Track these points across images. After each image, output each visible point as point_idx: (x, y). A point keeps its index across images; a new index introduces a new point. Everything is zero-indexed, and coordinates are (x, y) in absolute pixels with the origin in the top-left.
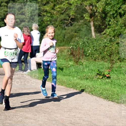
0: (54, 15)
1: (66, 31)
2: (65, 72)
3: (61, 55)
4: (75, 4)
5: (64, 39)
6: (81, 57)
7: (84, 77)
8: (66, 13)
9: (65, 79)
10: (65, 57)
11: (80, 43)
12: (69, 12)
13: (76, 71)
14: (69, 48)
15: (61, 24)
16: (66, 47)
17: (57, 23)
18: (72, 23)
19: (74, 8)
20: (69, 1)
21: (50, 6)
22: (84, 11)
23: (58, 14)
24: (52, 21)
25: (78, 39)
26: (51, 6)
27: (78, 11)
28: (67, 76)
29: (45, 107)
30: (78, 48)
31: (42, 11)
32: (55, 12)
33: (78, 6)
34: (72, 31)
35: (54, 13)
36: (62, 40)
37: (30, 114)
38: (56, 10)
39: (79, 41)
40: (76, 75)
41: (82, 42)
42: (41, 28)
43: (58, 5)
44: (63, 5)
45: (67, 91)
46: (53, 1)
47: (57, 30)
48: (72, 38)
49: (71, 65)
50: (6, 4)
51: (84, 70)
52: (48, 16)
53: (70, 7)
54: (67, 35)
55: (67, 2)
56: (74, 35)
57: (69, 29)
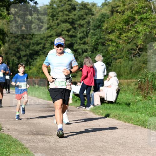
0: (120, 45)
1: (134, 62)
2: (132, 108)
3: (127, 89)
4: (144, 33)
5: (131, 71)
6: (150, 91)
7: (154, 113)
8: (133, 42)
9: (131, 115)
10: (132, 92)
11: (149, 76)
12: (136, 41)
13: (145, 107)
14: (137, 81)
15: (128, 54)
16: (133, 80)
17: (123, 54)
18: (140, 53)
19: (142, 37)
20: (136, 29)
21: (115, 35)
22: (154, 40)
23: (125, 43)
24: (117, 52)
25: (146, 71)
26: (117, 35)
27: (146, 40)
28: (135, 112)
29: (110, 147)
30: (146, 81)
31: (106, 40)
32: (121, 42)
33: (147, 34)
34: (140, 62)
35: (119, 42)
36: (129, 73)
37: (93, 154)
38: (122, 39)
39: (148, 73)
40: (144, 111)
41: (152, 75)
42: (106, 60)
43: (125, 34)
44: (129, 33)
45: (134, 129)
46: (119, 30)
47: (123, 60)
48: (140, 70)
49: (139, 100)
50: (67, 33)
51: (153, 106)
52: (113, 46)
53: (138, 35)
54: (135, 67)
55: (134, 30)
56: (143, 67)
57: (136, 60)
